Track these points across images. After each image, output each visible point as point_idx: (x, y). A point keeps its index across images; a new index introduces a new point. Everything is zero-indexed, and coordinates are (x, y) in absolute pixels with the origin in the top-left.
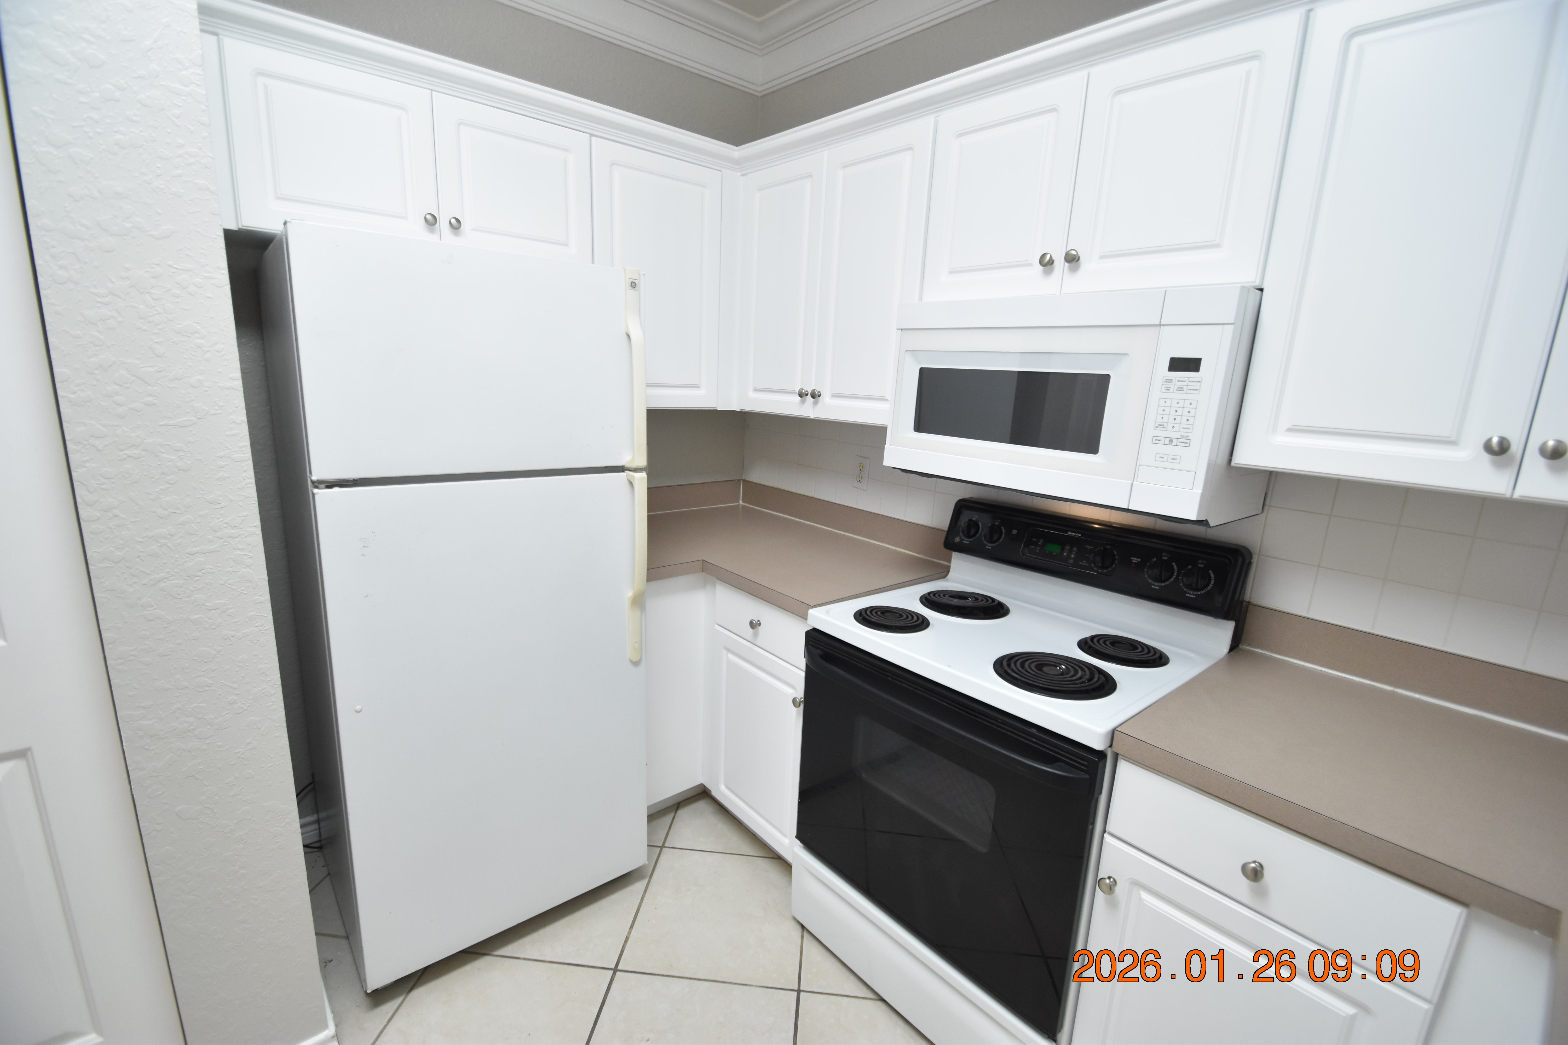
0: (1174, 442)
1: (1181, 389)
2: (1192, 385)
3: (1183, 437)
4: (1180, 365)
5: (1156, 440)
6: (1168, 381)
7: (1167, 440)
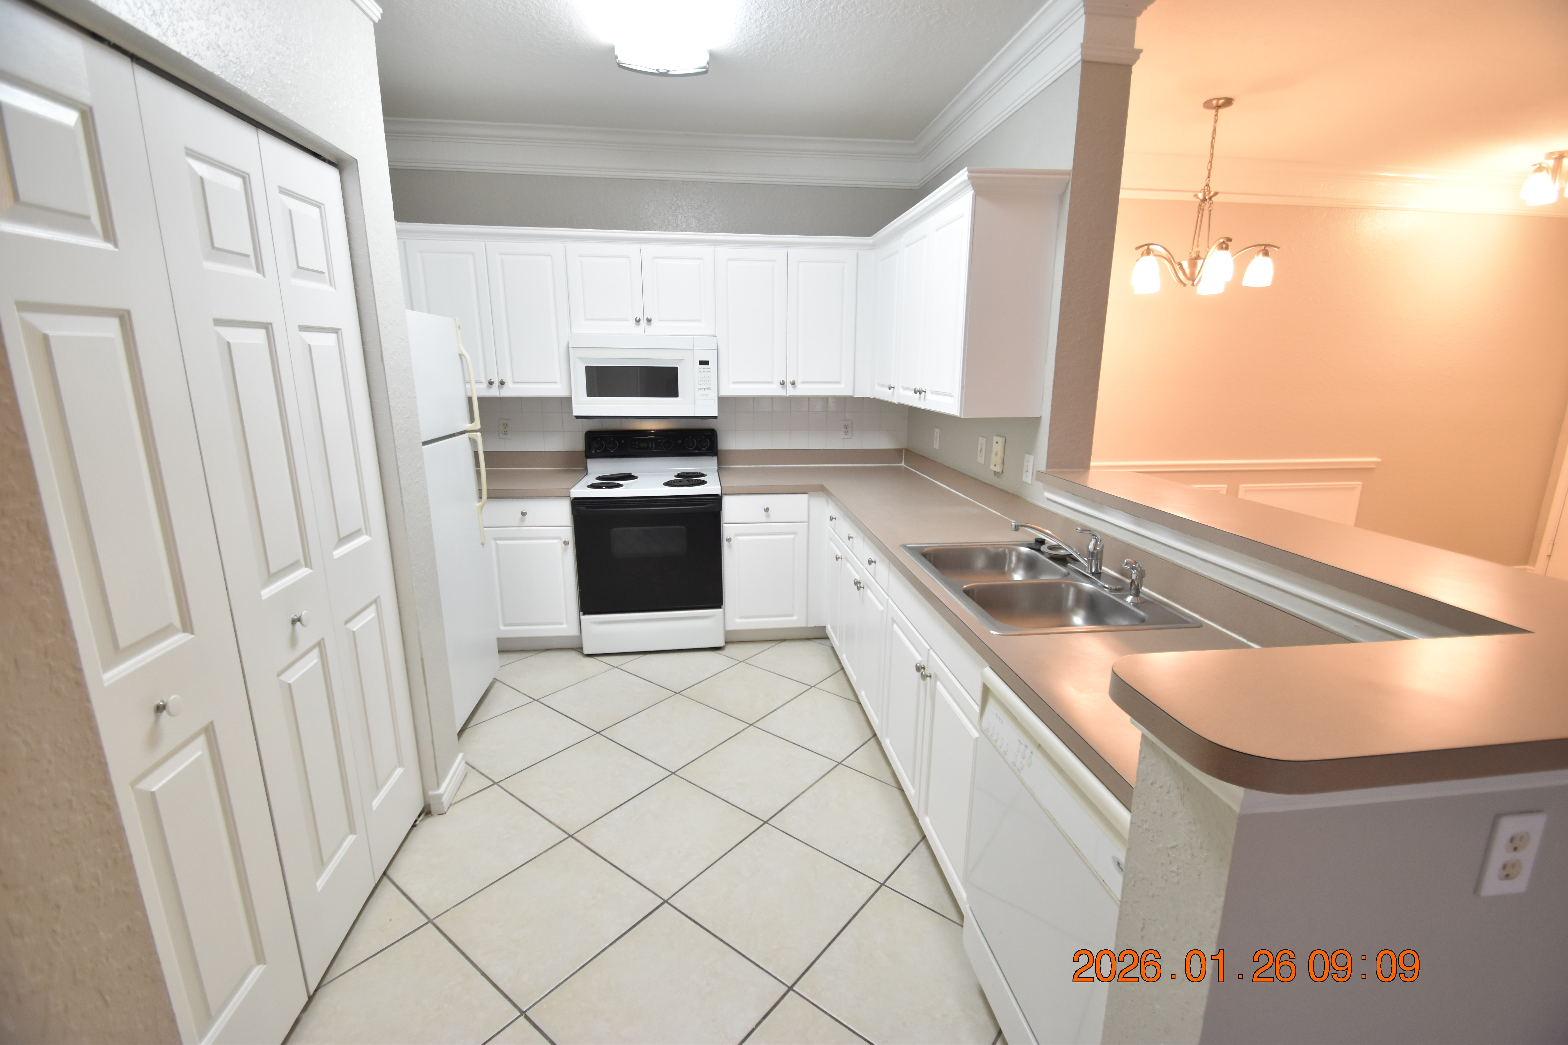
0: (706, 390)
1: (704, 371)
2: (708, 370)
3: (708, 388)
4: (703, 363)
5: (700, 390)
6: (700, 369)
7: (703, 390)
